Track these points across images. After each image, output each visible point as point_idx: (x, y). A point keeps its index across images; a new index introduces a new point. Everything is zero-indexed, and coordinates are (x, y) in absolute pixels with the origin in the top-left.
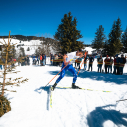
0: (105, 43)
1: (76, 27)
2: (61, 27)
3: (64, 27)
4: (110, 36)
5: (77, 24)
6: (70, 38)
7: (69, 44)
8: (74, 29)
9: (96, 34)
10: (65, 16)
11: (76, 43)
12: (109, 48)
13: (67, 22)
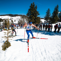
0: (51, 17)
2: (30, 10)
3: (31, 10)
4: (53, 14)
5: (37, 8)
6: (34, 15)
7: (34, 18)
8: (36, 10)
9: (46, 13)
10: (32, 4)
11: (37, 18)
12: (52, 19)
13: (32, 7)
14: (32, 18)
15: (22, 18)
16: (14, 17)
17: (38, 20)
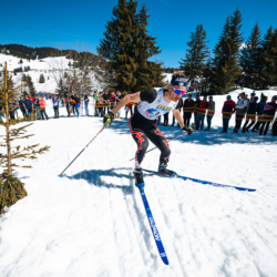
0: (208, 65)
1: (146, 27)
2: (112, 26)
3: (120, 29)
4: (217, 51)
5: (148, 20)
6: (132, 55)
7: (132, 68)
8: (142, 31)
9: (189, 44)
11: (146, 66)
12: (214, 76)
13: (126, 16)
14: (126, 69)
15: (75, 66)
16: (37, 61)
17: (153, 78)
